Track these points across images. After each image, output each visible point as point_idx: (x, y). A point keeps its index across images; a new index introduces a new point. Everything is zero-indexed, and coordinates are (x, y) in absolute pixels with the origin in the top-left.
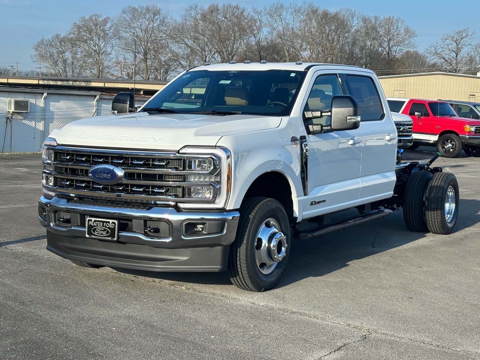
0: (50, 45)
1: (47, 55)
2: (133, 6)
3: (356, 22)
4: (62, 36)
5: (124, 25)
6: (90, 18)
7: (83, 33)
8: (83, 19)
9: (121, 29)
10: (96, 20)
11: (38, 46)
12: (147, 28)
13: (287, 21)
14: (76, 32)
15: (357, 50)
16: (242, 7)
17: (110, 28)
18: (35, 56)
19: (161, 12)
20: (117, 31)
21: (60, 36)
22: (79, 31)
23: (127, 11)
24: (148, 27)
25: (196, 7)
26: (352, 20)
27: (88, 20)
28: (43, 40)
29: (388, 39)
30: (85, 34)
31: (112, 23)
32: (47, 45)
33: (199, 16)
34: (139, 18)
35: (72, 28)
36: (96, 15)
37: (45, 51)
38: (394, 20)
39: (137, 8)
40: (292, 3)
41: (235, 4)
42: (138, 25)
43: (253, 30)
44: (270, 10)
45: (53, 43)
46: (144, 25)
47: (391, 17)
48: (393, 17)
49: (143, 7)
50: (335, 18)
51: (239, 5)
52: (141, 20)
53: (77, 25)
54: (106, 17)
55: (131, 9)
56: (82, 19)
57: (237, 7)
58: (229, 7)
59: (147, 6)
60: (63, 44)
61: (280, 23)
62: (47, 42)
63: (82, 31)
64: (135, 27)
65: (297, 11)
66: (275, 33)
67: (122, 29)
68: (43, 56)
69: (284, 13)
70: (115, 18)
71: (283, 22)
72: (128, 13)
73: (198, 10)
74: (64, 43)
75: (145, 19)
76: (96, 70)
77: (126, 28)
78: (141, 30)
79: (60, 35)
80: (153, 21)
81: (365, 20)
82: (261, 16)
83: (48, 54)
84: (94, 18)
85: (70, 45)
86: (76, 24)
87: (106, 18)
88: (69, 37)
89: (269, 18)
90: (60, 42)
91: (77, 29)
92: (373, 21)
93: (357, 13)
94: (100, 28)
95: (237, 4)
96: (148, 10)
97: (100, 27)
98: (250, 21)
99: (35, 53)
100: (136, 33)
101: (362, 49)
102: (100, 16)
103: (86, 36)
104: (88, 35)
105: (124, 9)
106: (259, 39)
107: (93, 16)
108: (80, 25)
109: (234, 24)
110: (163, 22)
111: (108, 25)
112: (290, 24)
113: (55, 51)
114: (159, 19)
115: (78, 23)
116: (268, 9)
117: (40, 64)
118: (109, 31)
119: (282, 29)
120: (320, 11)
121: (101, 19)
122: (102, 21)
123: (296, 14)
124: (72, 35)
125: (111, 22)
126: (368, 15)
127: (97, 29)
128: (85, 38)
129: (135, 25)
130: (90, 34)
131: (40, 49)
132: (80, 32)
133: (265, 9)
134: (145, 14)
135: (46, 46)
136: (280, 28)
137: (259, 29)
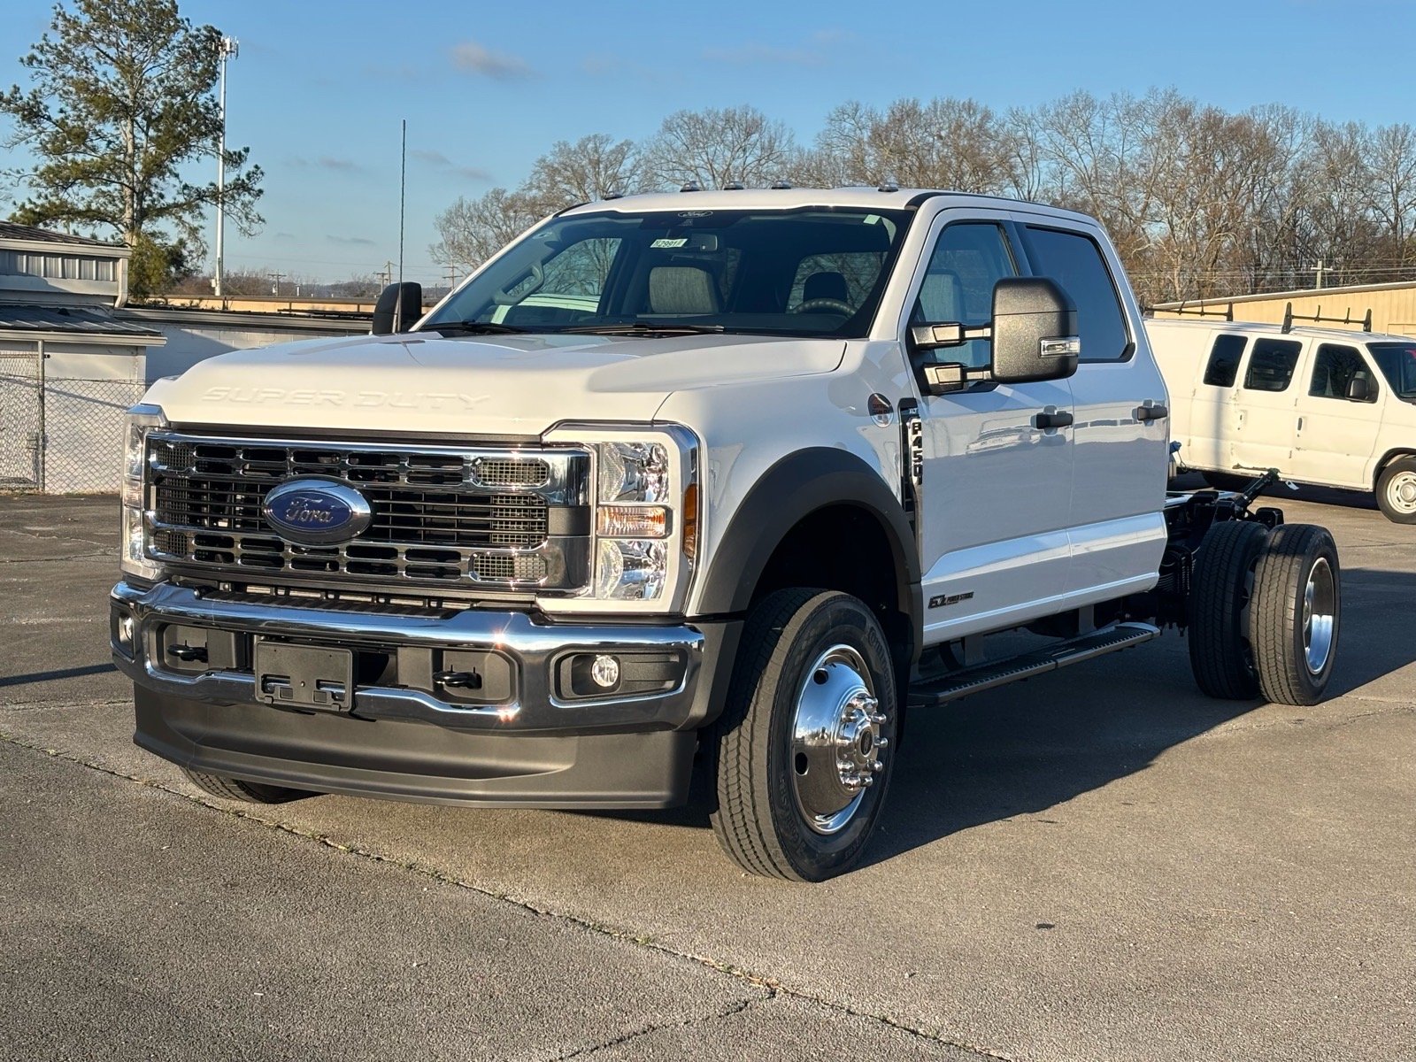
0: (479, 217)
1: (471, 243)
2: (693, 113)
3: (1299, 140)
4: (508, 194)
5: (668, 162)
6: (580, 147)
7: (564, 186)
8: (563, 149)
9: (659, 172)
10: (596, 151)
11: (449, 221)
12: (728, 169)
13: (1106, 142)
14: (545, 182)
15: (1305, 219)
16: (982, 105)
17: (633, 173)
18: (439, 247)
19: (764, 124)
20: (651, 178)
21: (506, 195)
22: (553, 179)
23: (675, 126)
24: (731, 167)
25: (856, 111)
26: (1289, 136)
27: (575, 152)
28: (461, 206)
29: (1394, 185)
30: (567, 187)
31: (637, 157)
32: (471, 219)
33: (866, 135)
34: (707, 143)
35: (535, 173)
36: (595, 136)
37: (466, 233)
38: (1410, 134)
39: (701, 116)
40: (1119, 94)
41: (963, 100)
42: (703, 161)
43: (1012, 167)
44: (1057, 114)
45: (487, 214)
46: (720, 161)
47: (1401, 126)
48: (1407, 128)
49: (718, 113)
50: (1238, 131)
51: (974, 101)
52: (713, 149)
53: (548, 166)
54: (623, 141)
55: (686, 119)
56: (560, 149)
57: (970, 108)
58: (948, 107)
59: (727, 112)
60: (512, 214)
61: (1087, 147)
62: (472, 209)
63: (559, 179)
64: (696, 167)
65: (1133, 114)
66: (1070, 176)
67: (664, 174)
68: (460, 248)
69: (1097, 121)
70: (645, 145)
71: (1093, 144)
72: (678, 130)
73: (861, 117)
74: (515, 212)
75: (722, 146)
76: (596, 285)
77: (673, 170)
78: (714, 176)
79: (504, 191)
80: (744, 150)
81: (1322, 136)
82: (1032, 130)
83: (475, 241)
84: (591, 145)
85: (529, 216)
86: (544, 161)
87: (622, 144)
88: (527, 198)
89: (1057, 137)
90: (505, 210)
91: (549, 175)
92: (1344, 137)
93: (1300, 115)
94: (606, 172)
95: (970, 100)
96: (729, 120)
97: (606, 169)
98: (1004, 143)
99: (441, 240)
100: (701, 182)
101: (1318, 214)
102: (607, 140)
103: (569, 192)
104: (574, 192)
105: (669, 119)
106: (1029, 193)
107: (589, 139)
108: (556, 166)
109: (961, 154)
110: (769, 151)
111: (628, 163)
112: (1114, 149)
113: (491, 233)
114: (758, 144)
115: (550, 159)
116: (1052, 113)
117: (453, 267)
118: (629, 178)
119: (1092, 164)
120: (1198, 113)
121: (609, 148)
122: (612, 152)
123: (1130, 124)
124: (534, 191)
125: (634, 154)
126: (1329, 122)
127: (598, 173)
128: (568, 198)
129: (697, 162)
130: (580, 188)
131: (452, 229)
132: (554, 184)
133: (1044, 113)
134: (723, 131)
135: (470, 223)
136: (1088, 161)
137: (1028, 163)
